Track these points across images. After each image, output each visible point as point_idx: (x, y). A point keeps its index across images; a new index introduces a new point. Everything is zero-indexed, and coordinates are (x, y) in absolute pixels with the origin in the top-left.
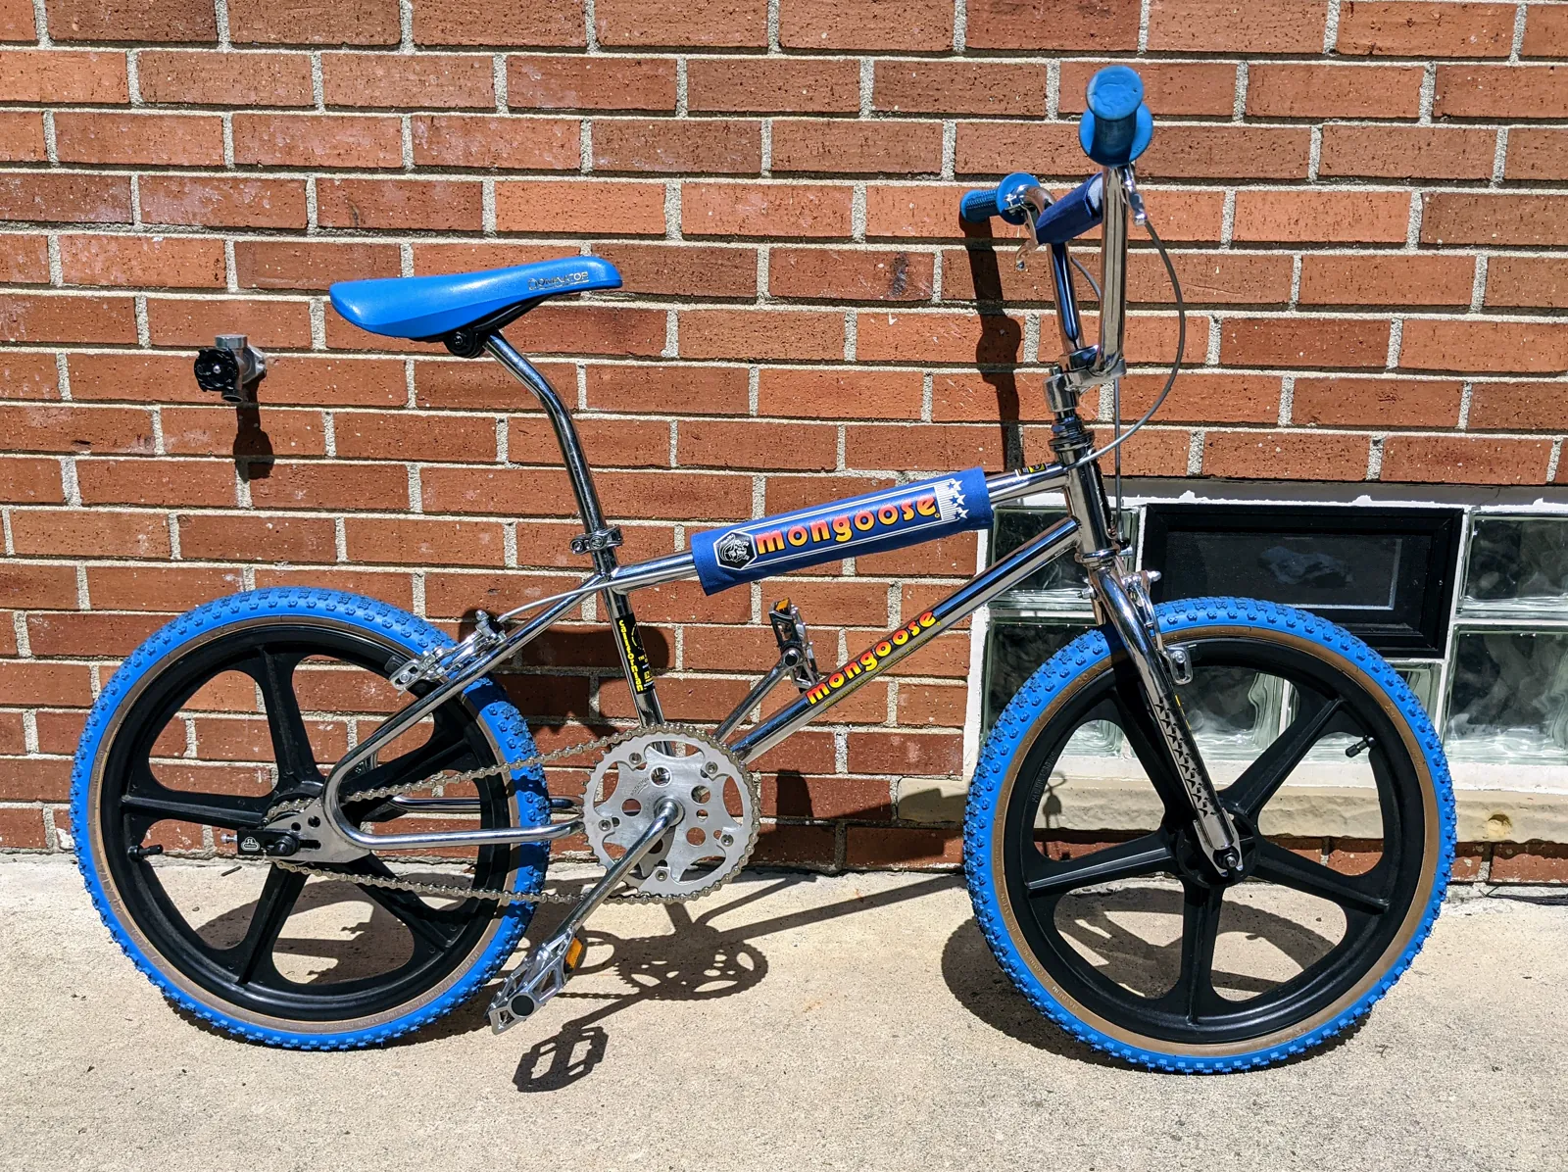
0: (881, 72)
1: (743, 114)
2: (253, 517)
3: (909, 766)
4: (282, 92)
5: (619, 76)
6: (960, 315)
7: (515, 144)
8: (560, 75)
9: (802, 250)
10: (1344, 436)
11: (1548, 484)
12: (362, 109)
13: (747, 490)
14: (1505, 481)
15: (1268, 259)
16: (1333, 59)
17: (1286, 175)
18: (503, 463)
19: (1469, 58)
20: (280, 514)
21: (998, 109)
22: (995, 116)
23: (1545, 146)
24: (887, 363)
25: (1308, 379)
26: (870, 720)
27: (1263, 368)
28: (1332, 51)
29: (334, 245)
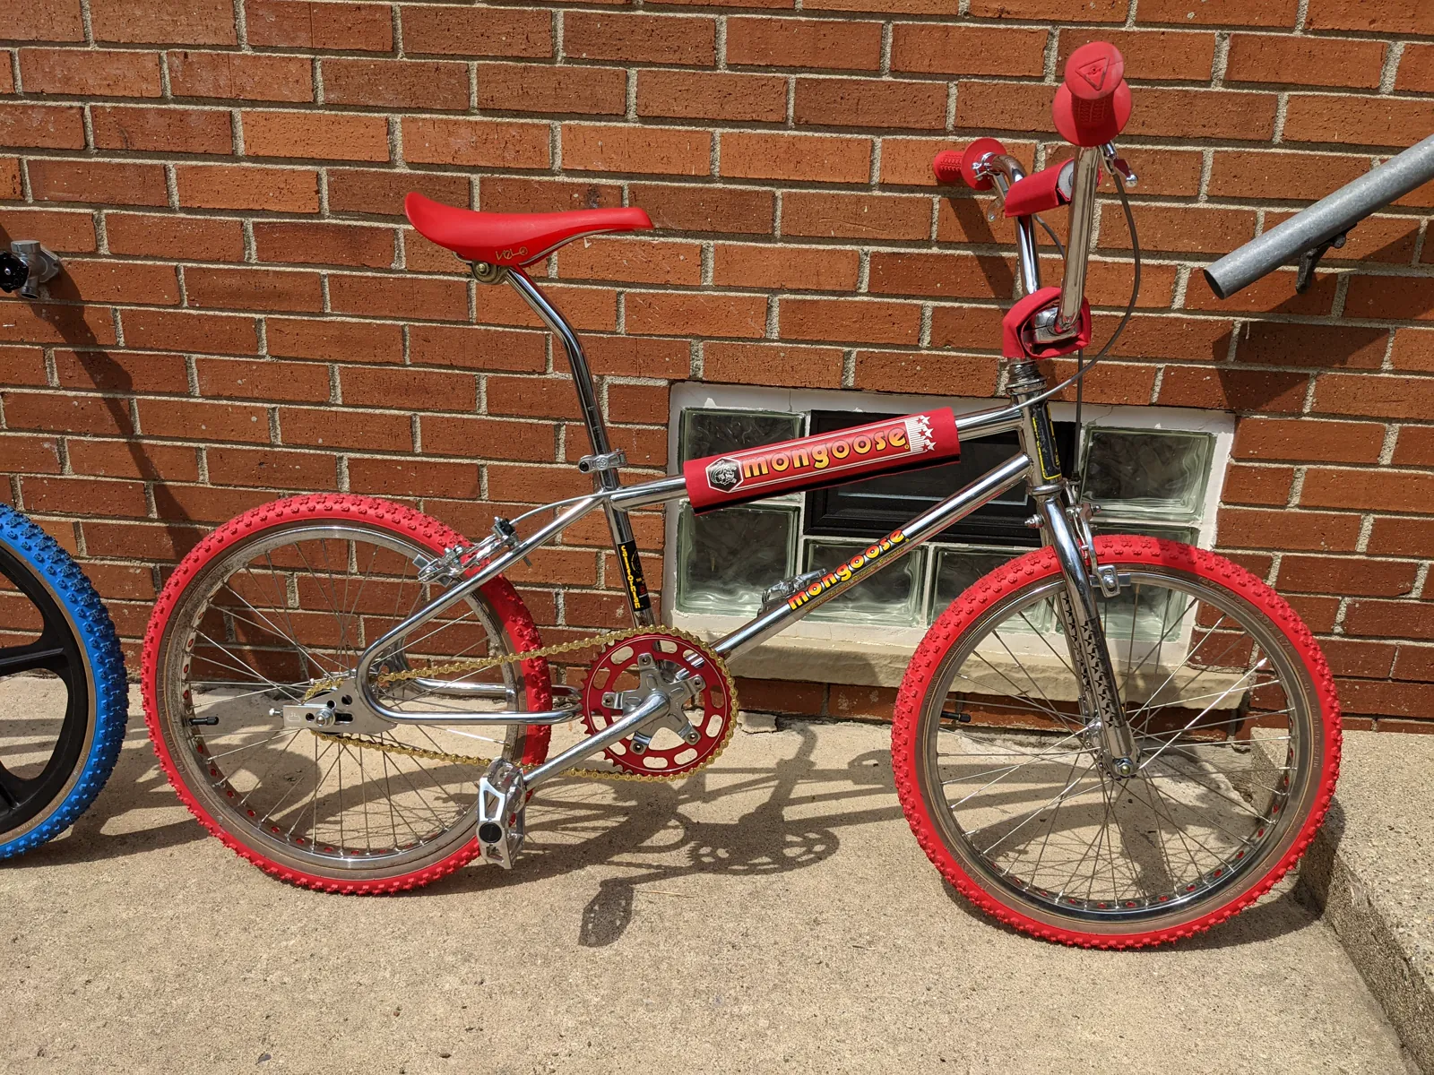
0: (570, 22)
1: (453, 57)
2: (61, 396)
3: (618, 621)
4: (58, 29)
5: (343, 19)
6: (645, 242)
7: (256, 79)
8: (292, 18)
9: (508, 180)
10: (976, 358)
11: (1151, 405)
12: (126, 45)
13: (475, 385)
14: (1114, 401)
15: (910, 200)
16: (968, 21)
17: (925, 125)
18: (264, 357)
19: (1089, 23)
20: (83, 394)
21: (673, 58)
22: (671, 65)
23: (1155, 105)
24: (585, 281)
25: (945, 307)
26: (582, 583)
27: (907, 297)
28: (966, 14)
29: (109, 164)
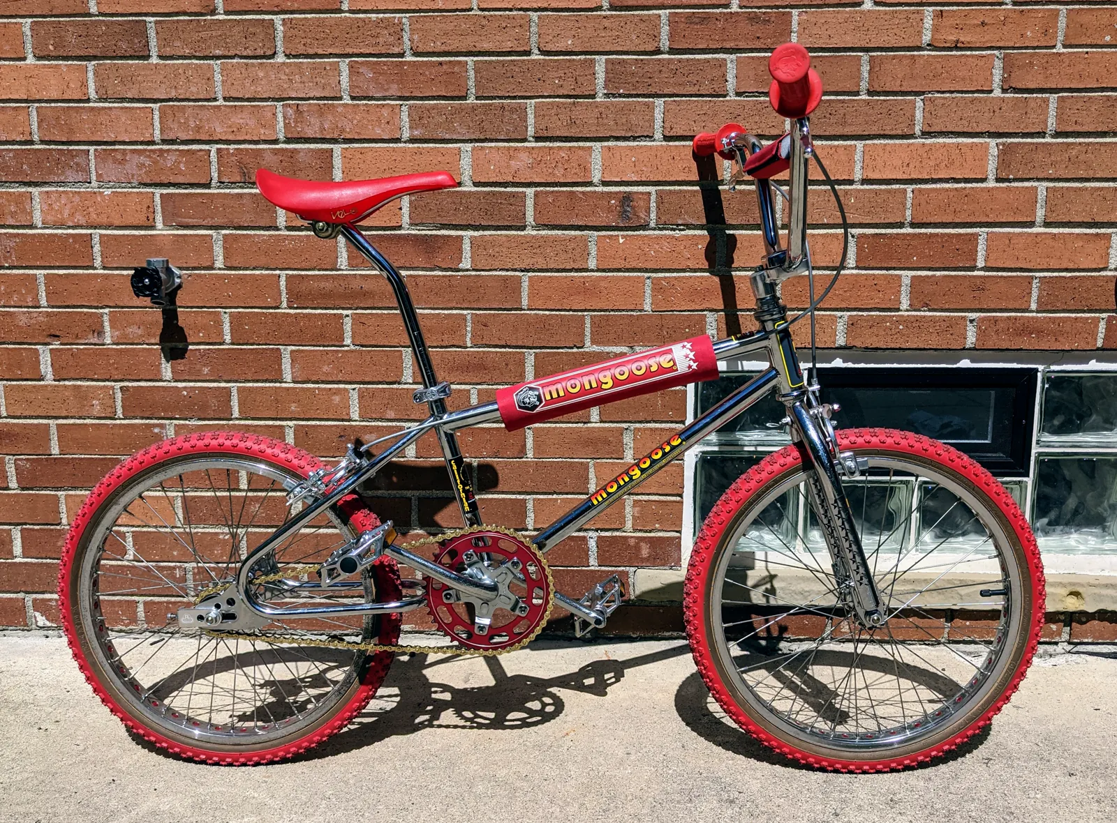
0: (610, 66)
1: (514, 98)
2: (173, 387)
3: (643, 560)
4: (194, 89)
5: (427, 73)
6: (670, 235)
7: (355, 122)
8: (386, 74)
9: (557, 192)
10: (949, 317)
11: (1098, 349)
12: (248, 100)
13: (521, 363)
14: (1067, 348)
15: (889, 191)
16: (930, 50)
17: (899, 132)
18: (348, 346)
19: (1027, 48)
20: (192, 384)
21: (694, 90)
22: (691, 96)
23: (1084, 108)
24: (619, 270)
25: (920, 276)
26: (613, 527)
27: (888, 269)
28: (928, 45)
29: (229, 194)
